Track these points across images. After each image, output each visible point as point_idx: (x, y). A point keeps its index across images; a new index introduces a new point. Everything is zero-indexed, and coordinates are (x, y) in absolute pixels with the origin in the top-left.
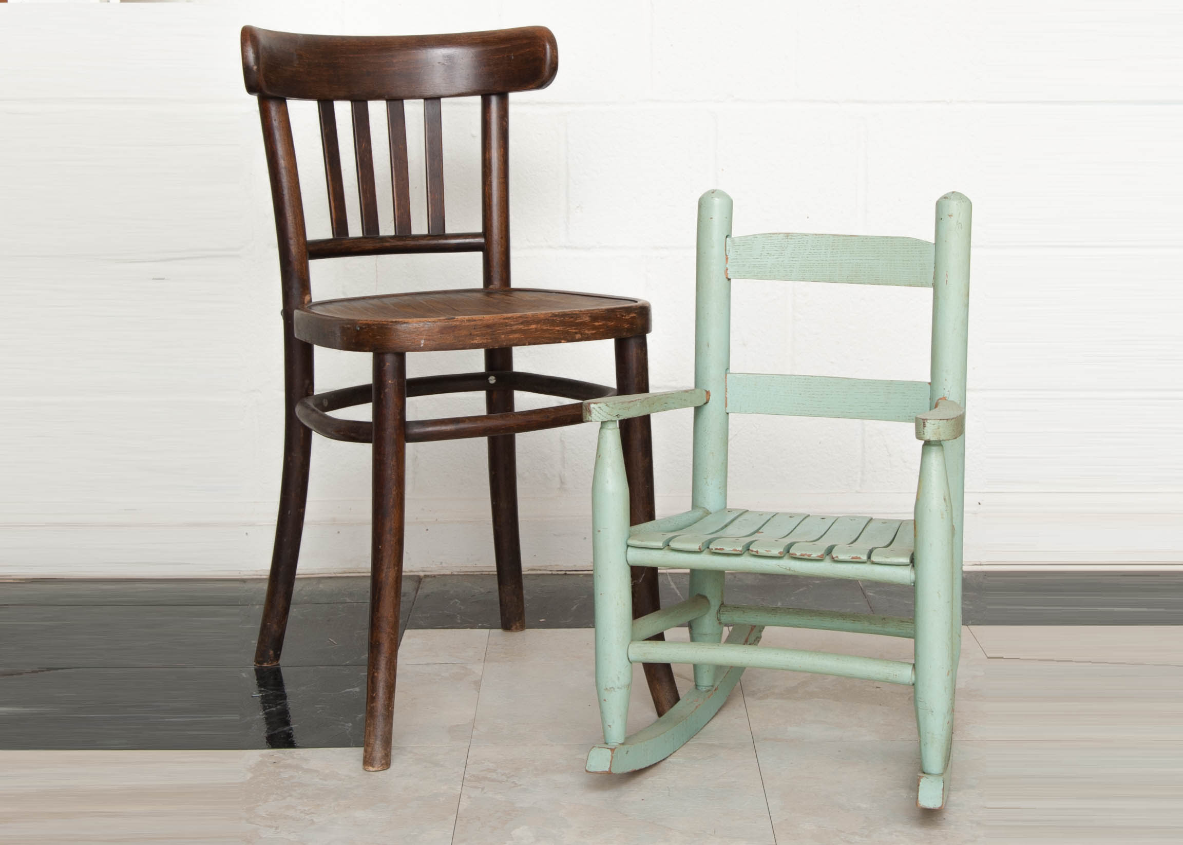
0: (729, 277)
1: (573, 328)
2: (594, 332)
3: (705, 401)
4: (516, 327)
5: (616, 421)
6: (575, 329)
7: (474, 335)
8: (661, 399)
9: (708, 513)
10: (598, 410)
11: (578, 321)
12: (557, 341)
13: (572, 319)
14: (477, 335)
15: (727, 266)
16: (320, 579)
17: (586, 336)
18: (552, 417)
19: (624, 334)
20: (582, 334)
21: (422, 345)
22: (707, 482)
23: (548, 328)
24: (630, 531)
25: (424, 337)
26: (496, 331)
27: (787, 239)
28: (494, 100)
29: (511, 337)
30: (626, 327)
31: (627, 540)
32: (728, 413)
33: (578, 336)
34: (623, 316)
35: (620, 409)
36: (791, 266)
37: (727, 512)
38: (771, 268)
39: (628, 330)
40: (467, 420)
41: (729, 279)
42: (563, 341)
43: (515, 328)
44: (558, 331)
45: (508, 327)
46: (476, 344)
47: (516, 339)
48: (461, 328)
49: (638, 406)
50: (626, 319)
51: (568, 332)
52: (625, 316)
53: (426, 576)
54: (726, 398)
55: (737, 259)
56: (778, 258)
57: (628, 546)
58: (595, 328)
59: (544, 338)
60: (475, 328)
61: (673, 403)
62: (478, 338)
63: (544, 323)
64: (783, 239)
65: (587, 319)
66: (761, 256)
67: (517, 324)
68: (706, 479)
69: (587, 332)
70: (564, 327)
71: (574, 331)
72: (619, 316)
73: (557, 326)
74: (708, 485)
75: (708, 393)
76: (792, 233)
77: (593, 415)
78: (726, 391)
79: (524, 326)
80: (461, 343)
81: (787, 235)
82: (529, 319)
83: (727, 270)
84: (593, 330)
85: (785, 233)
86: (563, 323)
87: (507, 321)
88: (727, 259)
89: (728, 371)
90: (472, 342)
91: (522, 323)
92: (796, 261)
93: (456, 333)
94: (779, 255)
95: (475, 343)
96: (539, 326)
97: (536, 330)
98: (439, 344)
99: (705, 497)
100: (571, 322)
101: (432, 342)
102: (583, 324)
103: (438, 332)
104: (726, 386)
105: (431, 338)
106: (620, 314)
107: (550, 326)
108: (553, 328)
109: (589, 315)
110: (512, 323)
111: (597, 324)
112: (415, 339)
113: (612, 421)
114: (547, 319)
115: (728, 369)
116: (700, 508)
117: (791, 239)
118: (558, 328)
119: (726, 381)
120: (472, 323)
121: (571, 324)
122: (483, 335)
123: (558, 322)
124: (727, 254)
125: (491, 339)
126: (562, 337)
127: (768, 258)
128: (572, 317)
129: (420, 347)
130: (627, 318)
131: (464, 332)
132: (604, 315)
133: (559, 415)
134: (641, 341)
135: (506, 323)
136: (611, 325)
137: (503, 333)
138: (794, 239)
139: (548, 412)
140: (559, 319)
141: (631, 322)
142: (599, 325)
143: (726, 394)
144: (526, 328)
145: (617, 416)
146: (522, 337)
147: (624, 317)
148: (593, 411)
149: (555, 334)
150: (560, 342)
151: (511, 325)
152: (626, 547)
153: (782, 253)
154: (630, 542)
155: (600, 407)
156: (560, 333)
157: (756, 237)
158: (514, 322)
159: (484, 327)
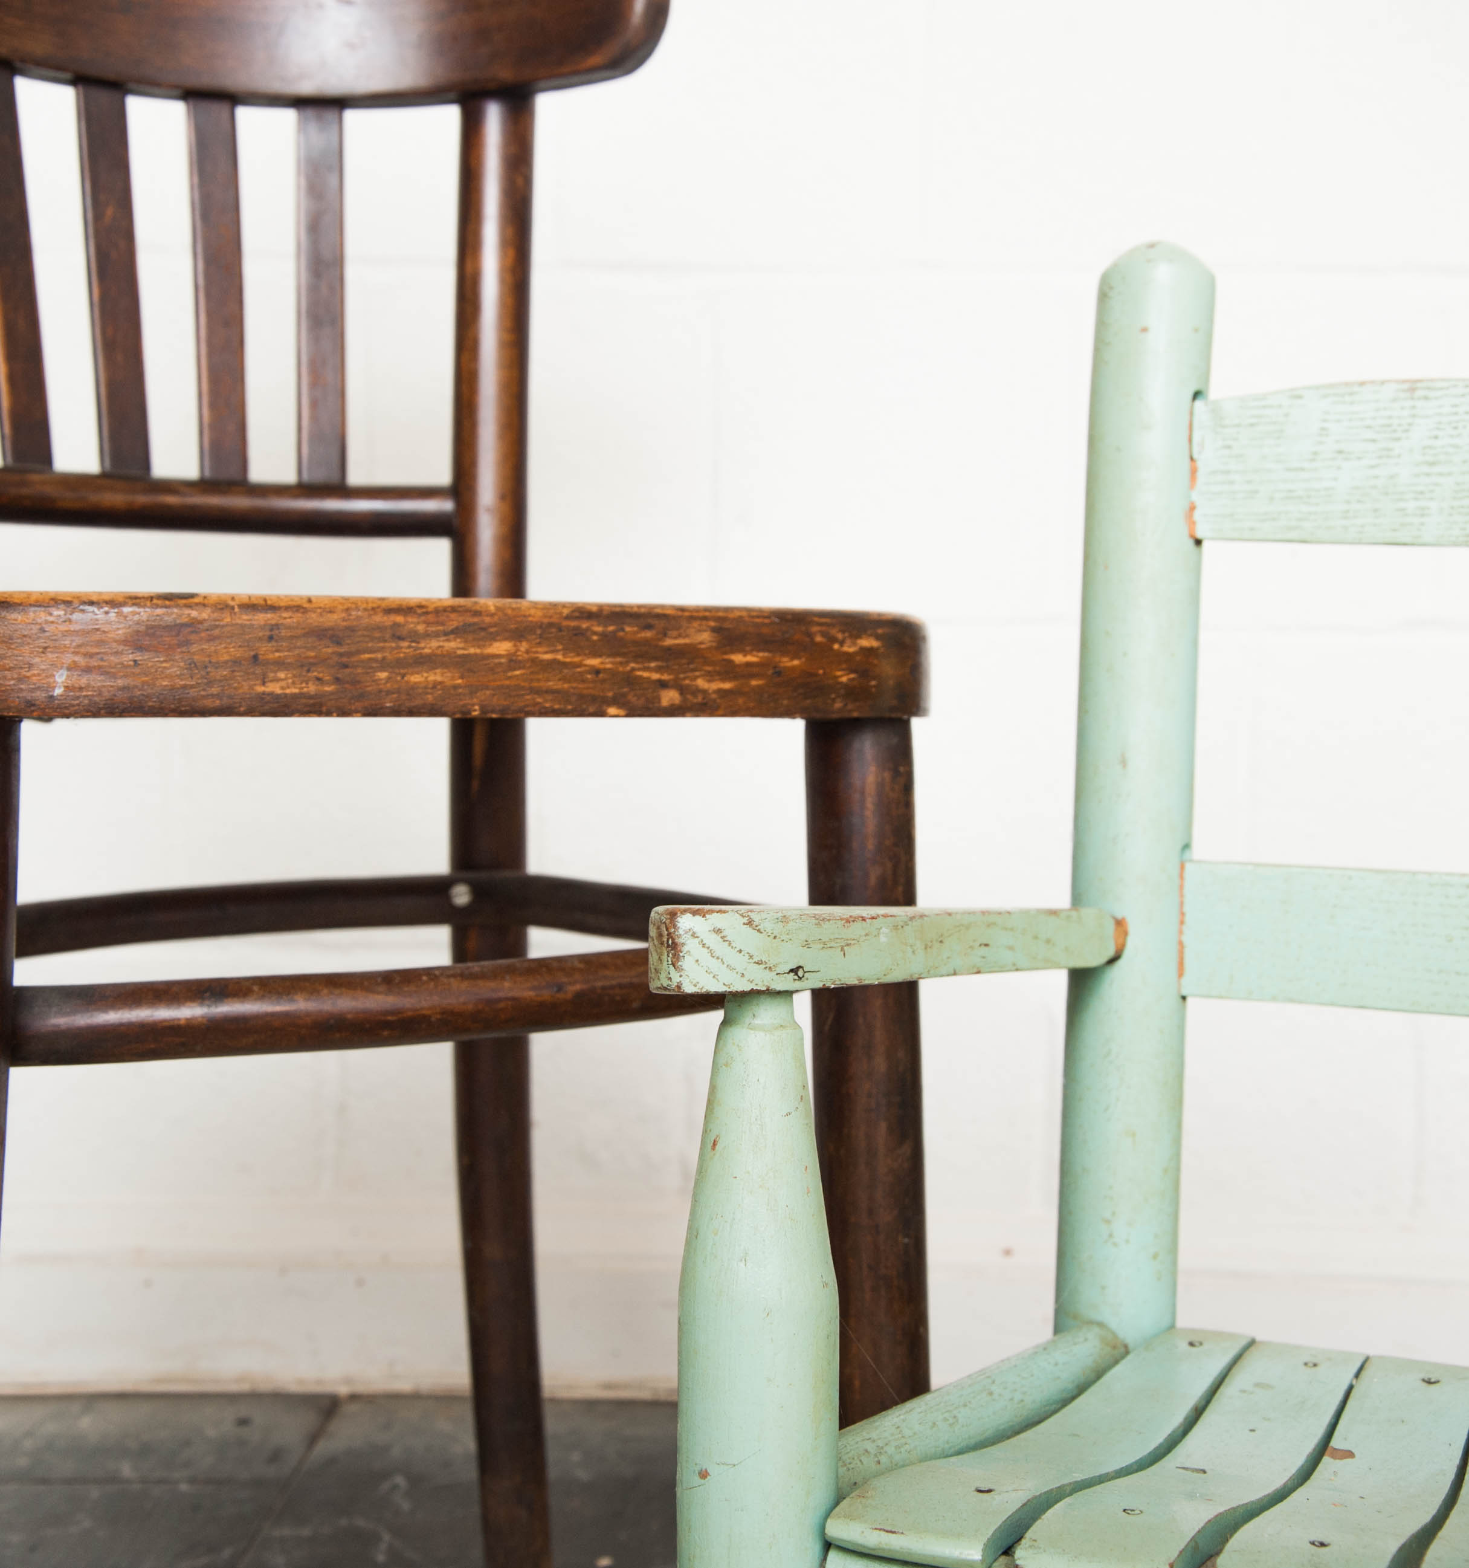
0: (1199, 536)
1: (653, 665)
2: (727, 686)
3: (1110, 953)
4: (434, 644)
5: (788, 994)
6: (658, 670)
7: (267, 663)
8: (968, 927)
9: (1118, 1352)
10: (713, 940)
11: (668, 642)
12: (591, 710)
13: (648, 634)
14: (280, 664)
15: (1195, 497)
16: (92, 1400)
17: (700, 699)
18: (578, 987)
19: (838, 705)
20: (682, 690)
21: (58, 692)
22: (1111, 1236)
23: (560, 657)
24: (839, 1459)
25: (68, 659)
26: (359, 652)
27: (1412, 399)
28: (493, 116)
29: (415, 678)
30: (844, 679)
31: (827, 1515)
32: (1184, 998)
33: (669, 697)
34: (834, 640)
35: (807, 944)
36: (1422, 493)
37: (1183, 1346)
38: (1348, 502)
39: (851, 693)
40: (256, 988)
41: (1198, 542)
42: (612, 710)
43: (430, 646)
44: (597, 672)
45: (405, 644)
46: (276, 697)
47: (434, 687)
48: (217, 632)
49: (883, 939)
50: (847, 654)
51: (630, 680)
52: (842, 643)
53: (354, 1397)
54: (1181, 945)
55: (1228, 472)
56: (1372, 467)
57: (828, 1545)
58: (729, 671)
59: (538, 692)
60: (271, 638)
61: (1011, 948)
62: (282, 675)
63: (541, 636)
64: (1395, 400)
65: (704, 638)
66: (1313, 460)
67: (437, 635)
68: (1108, 1222)
69: (701, 683)
70: (619, 659)
71: (655, 676)
72: (819, 639)
73: (595, 654)
74: (1115, 1244)
75: (1120, 923)
76: (1432, 380)
77: (687, 963)
78: (1182, 922)
79: (466, 642)
80: (215, 690)
81: (1412, 387)
82: (487, 620)
83: (1192, 508)
84: (723, 680)
85: (1404, 382)
86: (612, 645)
87: (400, 619)
88: (1194, 472)
89: (1187, 855)
90: (260, 689)
91: (456, 632)
92: (1441, 474)
93: (194, 648)
94: (1380, 457)
95: (271, 694)
96: (524, 646)
97: (511, 661)
98: (124, 688)
99: (1103, 1288)
100: (646, 642)
101: (96, 680)
102: (688, 655)
103: (125, 642)
104: (1182, 904)
105: (94, 663)
106: (823, 634)
107: (566, 650)
108: (577, 659)
109: (712, 624)
110: (421, 628)
111: (738, 658)
112: (30, 666)
113: (771, 993)
114: (551, 625)
115: (1187, 846)
116: (1091, 1323)
117: (1426, 398)
118: (594, 662)
119: (1181, 887)
120: (261, 618)
121: (644, 652)
122: (305, 666)
123: (595, 638)
124: (1195, 456)
125: (337, 680)
126: (610, 694)
127: (1339, 468)
128: (649, 627)
129: (52, 697)
130: (846, 649)
131: (225, 652)
132: (765, 631)
133: (599, 984)
134: (895, 740)
135: (396, 625)
136: (793, 668)
137: (384, 665)
138: (1436, 398)
139: (562, 969)
140: (599, 629)
141: (862, 664)
142: (748, 664)
143: (1181, 932)
144: (472, 651)
145: (794, 971)
146: (460, 681)
147: (836, 646)
148: (690, 946)
149: (584, 681)
150: (601, 714)
151: (414, 637)
152: (817, 1548)
153: (1389, 450)
154: (837, 1530)
155: (718, 931)
156: (603, 681)
157: (1300, 397)
158: (428, 624)
159: (306, 635)
